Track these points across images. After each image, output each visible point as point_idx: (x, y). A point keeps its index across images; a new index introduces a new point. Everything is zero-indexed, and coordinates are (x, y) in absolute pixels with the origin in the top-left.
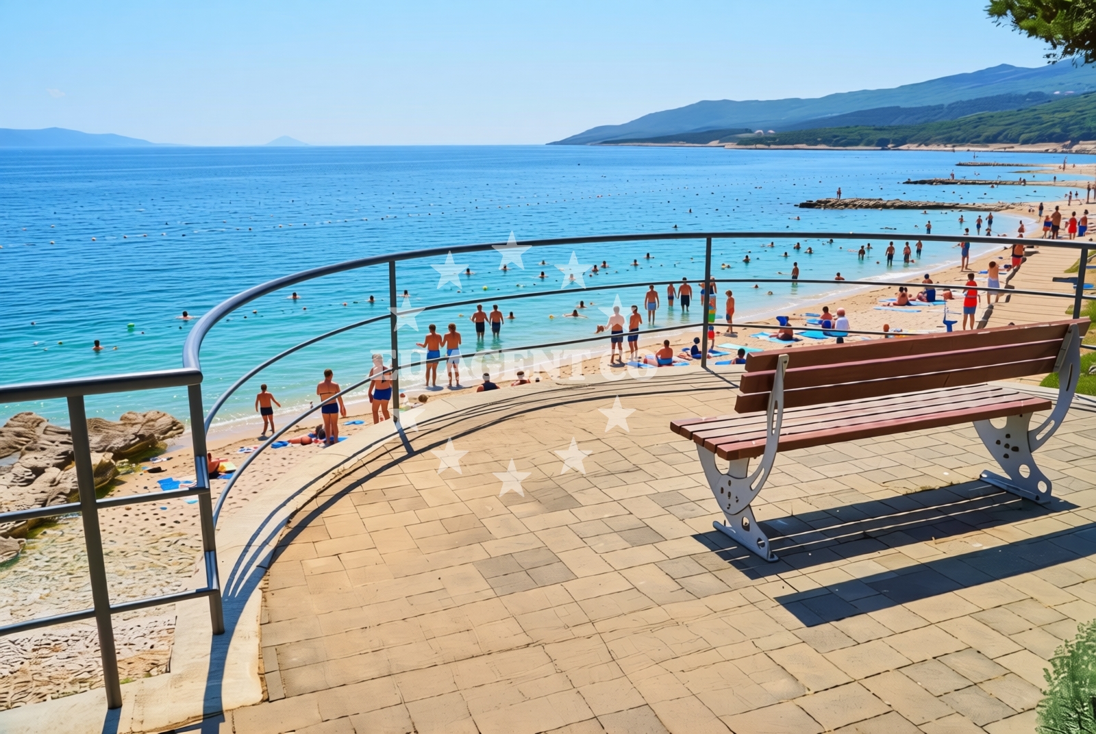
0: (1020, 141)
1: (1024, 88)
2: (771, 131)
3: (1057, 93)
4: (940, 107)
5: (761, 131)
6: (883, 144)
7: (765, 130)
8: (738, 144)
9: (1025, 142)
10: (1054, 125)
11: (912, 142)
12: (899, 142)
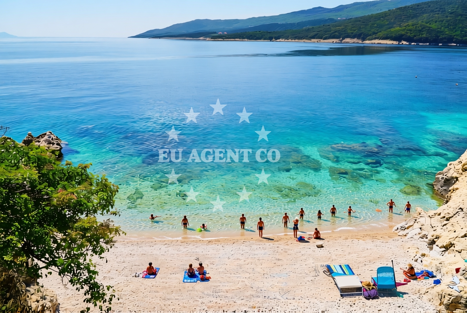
0: (323, 38)
1: (327, 16)
2: (225, 33)
3: (339, 18)
4: (294, 24)
5: (221, 33)
6: (270, 39)
7: (223, 32)
8: (211, 39)
9: (325, 39)
10: (336, 32)
11: (282, 38)
12: (277, 38)
